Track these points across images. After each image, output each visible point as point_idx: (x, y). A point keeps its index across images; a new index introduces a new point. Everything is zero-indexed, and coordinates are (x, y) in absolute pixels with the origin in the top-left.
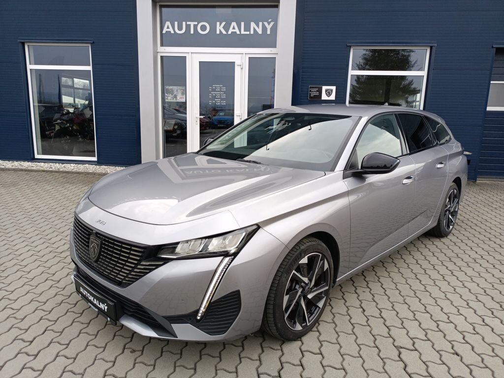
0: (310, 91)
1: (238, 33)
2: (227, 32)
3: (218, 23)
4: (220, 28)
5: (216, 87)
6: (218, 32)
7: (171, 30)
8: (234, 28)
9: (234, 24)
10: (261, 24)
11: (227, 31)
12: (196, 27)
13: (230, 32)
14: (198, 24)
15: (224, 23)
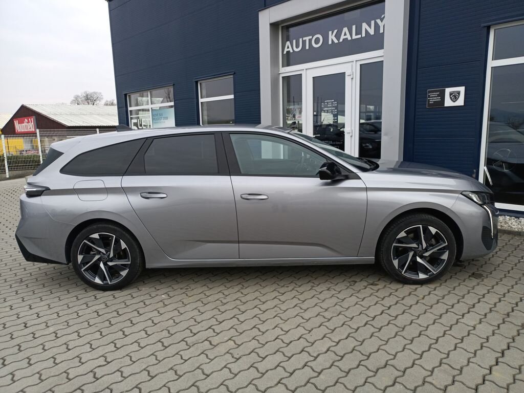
0: (429, 97)
1: (349, 38)
2: (338, 40)
3: (330, 32)
4: (332, 37)
5: (327, 102)
6: (330, 42)
7: (290, 49)
8: (346, 34)
9: (345, 30)
10: (373, 22)
11: (338, 38)
12: (310, 40)
13: (341, 40)
14: (313, 37)
15: (335, 31)
